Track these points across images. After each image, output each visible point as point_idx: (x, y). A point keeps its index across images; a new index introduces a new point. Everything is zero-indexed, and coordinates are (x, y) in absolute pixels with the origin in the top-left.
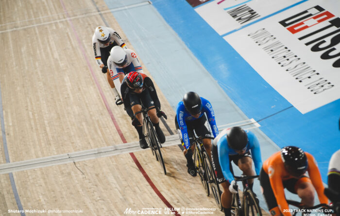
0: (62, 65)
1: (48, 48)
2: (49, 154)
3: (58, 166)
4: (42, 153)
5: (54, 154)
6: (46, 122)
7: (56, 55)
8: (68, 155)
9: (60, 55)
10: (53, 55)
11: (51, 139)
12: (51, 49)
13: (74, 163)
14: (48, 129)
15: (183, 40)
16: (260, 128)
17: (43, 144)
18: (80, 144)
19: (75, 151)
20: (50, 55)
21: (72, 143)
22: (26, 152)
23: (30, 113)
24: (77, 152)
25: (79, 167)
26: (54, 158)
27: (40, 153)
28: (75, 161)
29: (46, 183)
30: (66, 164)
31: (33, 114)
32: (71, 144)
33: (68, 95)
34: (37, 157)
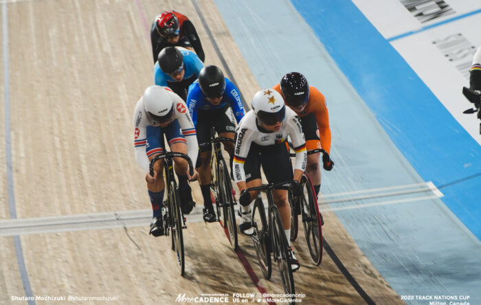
0: (115, 64)
1: (94, 35)
2: (84, 210)
3: (98, 231)
4: (72, 207)
5: (92, 212)
6: (82, 156)
7: (107, 47)
8: (116, 214)
9: (112, 48)
10: (101, 46)
11: (90, 186)
12: (99, 36)
13: (125, 228)
14: (84, 168)
15: (322, 41)
16: (442, 199)
17: (75, 193)
18: (136, 199)
19: (129, 209)
20: (97, 46)
21: (124, 195)
22: (46, 204)
23: (57, 139)
24: (130, 212)
25: (132, 237)
26: (91, 217)
27: (68, 207)
28: (127, 226)
29: (75, 258)
30: (110, 230)
31: (61, 142)
32: (121, 197)
33: (122, 114)
34: (64, 213)
